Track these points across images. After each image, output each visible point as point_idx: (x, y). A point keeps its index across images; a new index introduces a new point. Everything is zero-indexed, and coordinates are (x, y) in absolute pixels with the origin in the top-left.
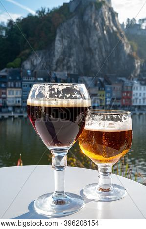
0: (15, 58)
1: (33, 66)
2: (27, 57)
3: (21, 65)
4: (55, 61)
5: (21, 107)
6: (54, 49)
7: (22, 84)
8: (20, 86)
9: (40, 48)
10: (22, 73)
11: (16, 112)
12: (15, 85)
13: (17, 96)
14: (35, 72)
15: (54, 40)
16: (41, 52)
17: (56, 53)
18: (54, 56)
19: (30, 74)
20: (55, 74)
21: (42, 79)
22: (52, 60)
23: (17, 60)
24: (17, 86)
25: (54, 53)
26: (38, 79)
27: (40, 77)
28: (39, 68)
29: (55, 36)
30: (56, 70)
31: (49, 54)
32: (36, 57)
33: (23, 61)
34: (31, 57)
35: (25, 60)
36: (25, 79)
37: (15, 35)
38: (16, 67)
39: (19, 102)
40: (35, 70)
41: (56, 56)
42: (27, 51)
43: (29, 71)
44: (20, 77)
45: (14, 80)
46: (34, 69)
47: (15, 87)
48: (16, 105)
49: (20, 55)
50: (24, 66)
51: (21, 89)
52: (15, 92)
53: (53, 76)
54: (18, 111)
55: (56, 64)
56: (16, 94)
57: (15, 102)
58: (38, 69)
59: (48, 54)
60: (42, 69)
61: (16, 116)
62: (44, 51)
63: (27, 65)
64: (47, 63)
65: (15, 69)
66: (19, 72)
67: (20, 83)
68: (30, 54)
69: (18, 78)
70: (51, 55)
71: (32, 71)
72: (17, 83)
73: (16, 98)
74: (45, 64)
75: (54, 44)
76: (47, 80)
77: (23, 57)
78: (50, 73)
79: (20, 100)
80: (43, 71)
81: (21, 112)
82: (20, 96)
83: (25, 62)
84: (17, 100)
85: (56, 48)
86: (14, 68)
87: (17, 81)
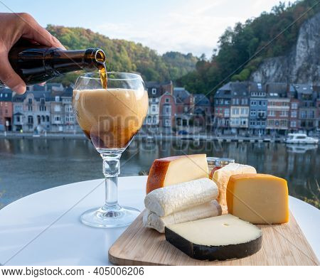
0: (243, 68)
1: (265, 78)
2: (258, 66)
3: (249, 78)
4: (295, 70)
5: (248, 129)
6: (295, 54)
7: (249, 100)
8: (246, 103)
9: (276, 55)
10: (250, 88)
11: (241, 136)
12: (240, 102)
13: (242, 115)
14: (268, 86)
15: (295, 43)
16: (277, 59)
17: (297, 60)
18: (295, 64)
19: (260, 88)
20: (294, 87)
21: (276, 94)
22: (292, 69)
23: (245, 72)
24: (243, 103)
25: (294, 59)
26: (271, 94)
27: (274, 92)
28: (273, 80)
29: (297, 36)
30: (296, 82)
31: (288, 61)
32: (269, 66)
33: (252, 71)
34: (263, 67)
35: (255, 71)
36: (254, 95)
37: (243, 40)
38: (243, 81)
39: (244, 122)
40: (267, 83)
41: (297, 64)
42: (258, 59)
43: (259, 85)
44: (247, 93)
45: (240, 96)
46: (266, 81)
47: (240, 105)
48: (241, 127)
49: (249, 64)
50: (253, 78)
51: (248, 107)
52: (240, 111)
53: (292, 89)
54: (243, 134)
55: (297, 75)
56: (242, 113)
57: (239, 123)
58: (271, 82)
59: (285, 61)
60: (276, 81)
61: (241, 140)
62: (281, 57)
63: (258, 77)
64: (284, 73)
65: (242, 82)
66: (247, 87)
67: (247, 100)
68: (262, 63)
69: (245, 94)
70: (291, 63)
71: (263, 84)
72: (243, 100)
73: (241, 118)
74: (281, 75)
75: (296, 47)
76: (283, 95)
77: (253, 67)
78: (288, 86)
79: (247, 120)
80: (279, 83)
81: (247, 136)
82: (247, 115)
83: (255, 74)
84: (243, 120)
85: (298, 53)
86: (240, 81)
87: (244, 97)
